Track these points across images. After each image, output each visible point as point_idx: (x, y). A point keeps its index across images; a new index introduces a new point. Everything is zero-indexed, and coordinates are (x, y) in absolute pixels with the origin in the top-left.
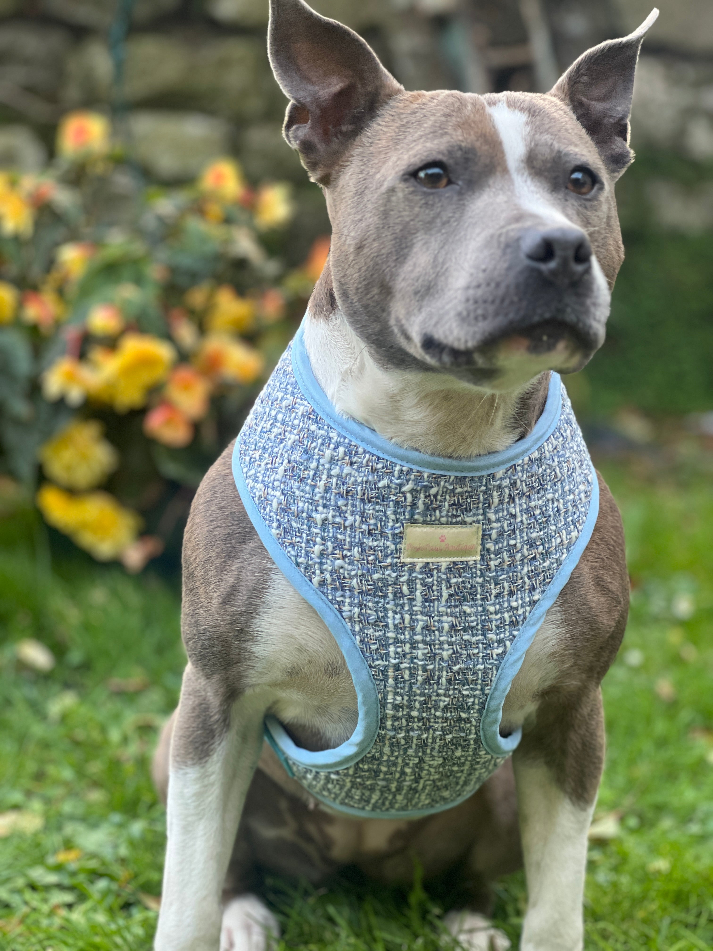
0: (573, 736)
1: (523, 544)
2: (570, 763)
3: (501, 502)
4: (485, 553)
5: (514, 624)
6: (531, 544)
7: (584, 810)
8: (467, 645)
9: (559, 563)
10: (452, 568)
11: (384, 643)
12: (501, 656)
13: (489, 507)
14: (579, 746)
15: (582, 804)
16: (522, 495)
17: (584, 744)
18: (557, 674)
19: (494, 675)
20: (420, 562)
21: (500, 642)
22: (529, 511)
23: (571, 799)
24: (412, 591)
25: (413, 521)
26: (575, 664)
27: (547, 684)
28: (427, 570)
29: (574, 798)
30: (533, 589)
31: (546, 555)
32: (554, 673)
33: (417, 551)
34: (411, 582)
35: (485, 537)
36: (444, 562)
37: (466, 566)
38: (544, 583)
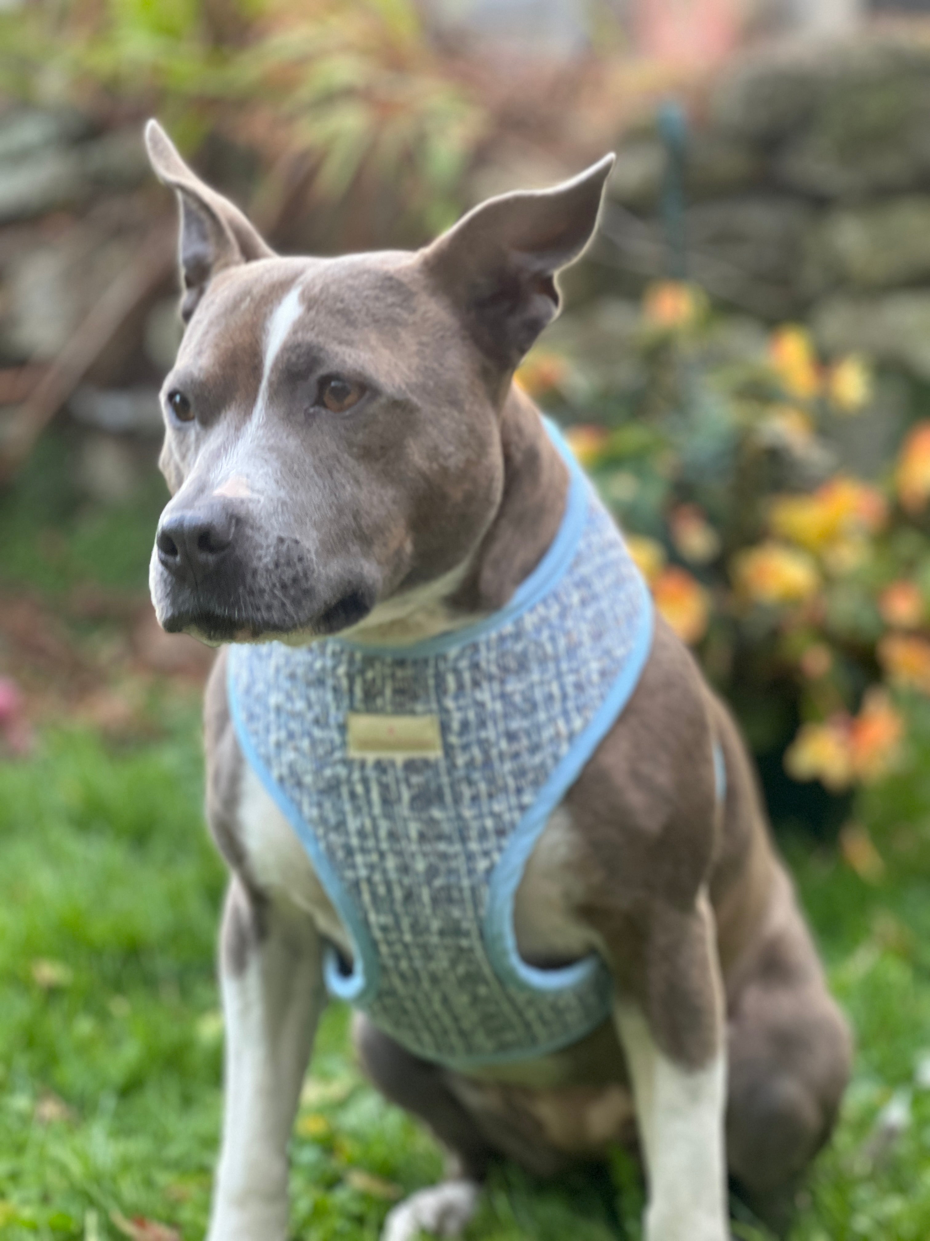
1: (498, 736)
3: (461, 687)
4: (448, 749)
5: (501, 833)
6: (511, 737)
8: (444, 856)
9: (556, 758)
10: (410, 766)
11: (349, 852)
12: (490, 871)
13: (445, 692)
16: (490, 678)
19: (485, 893)
20: (371, 757)
21: (486, 854)
22: (504, 696)
24: (367, 790)
25: (352, 708)
28: (381, 767)
29: (672, 1057)
30: (519, 791)
31: (535, 749)
33: (365, 744)
34: (365, 781)
35: (445, 728)
36: (400, 758)
37: (426, 763)
38: (536, 784)
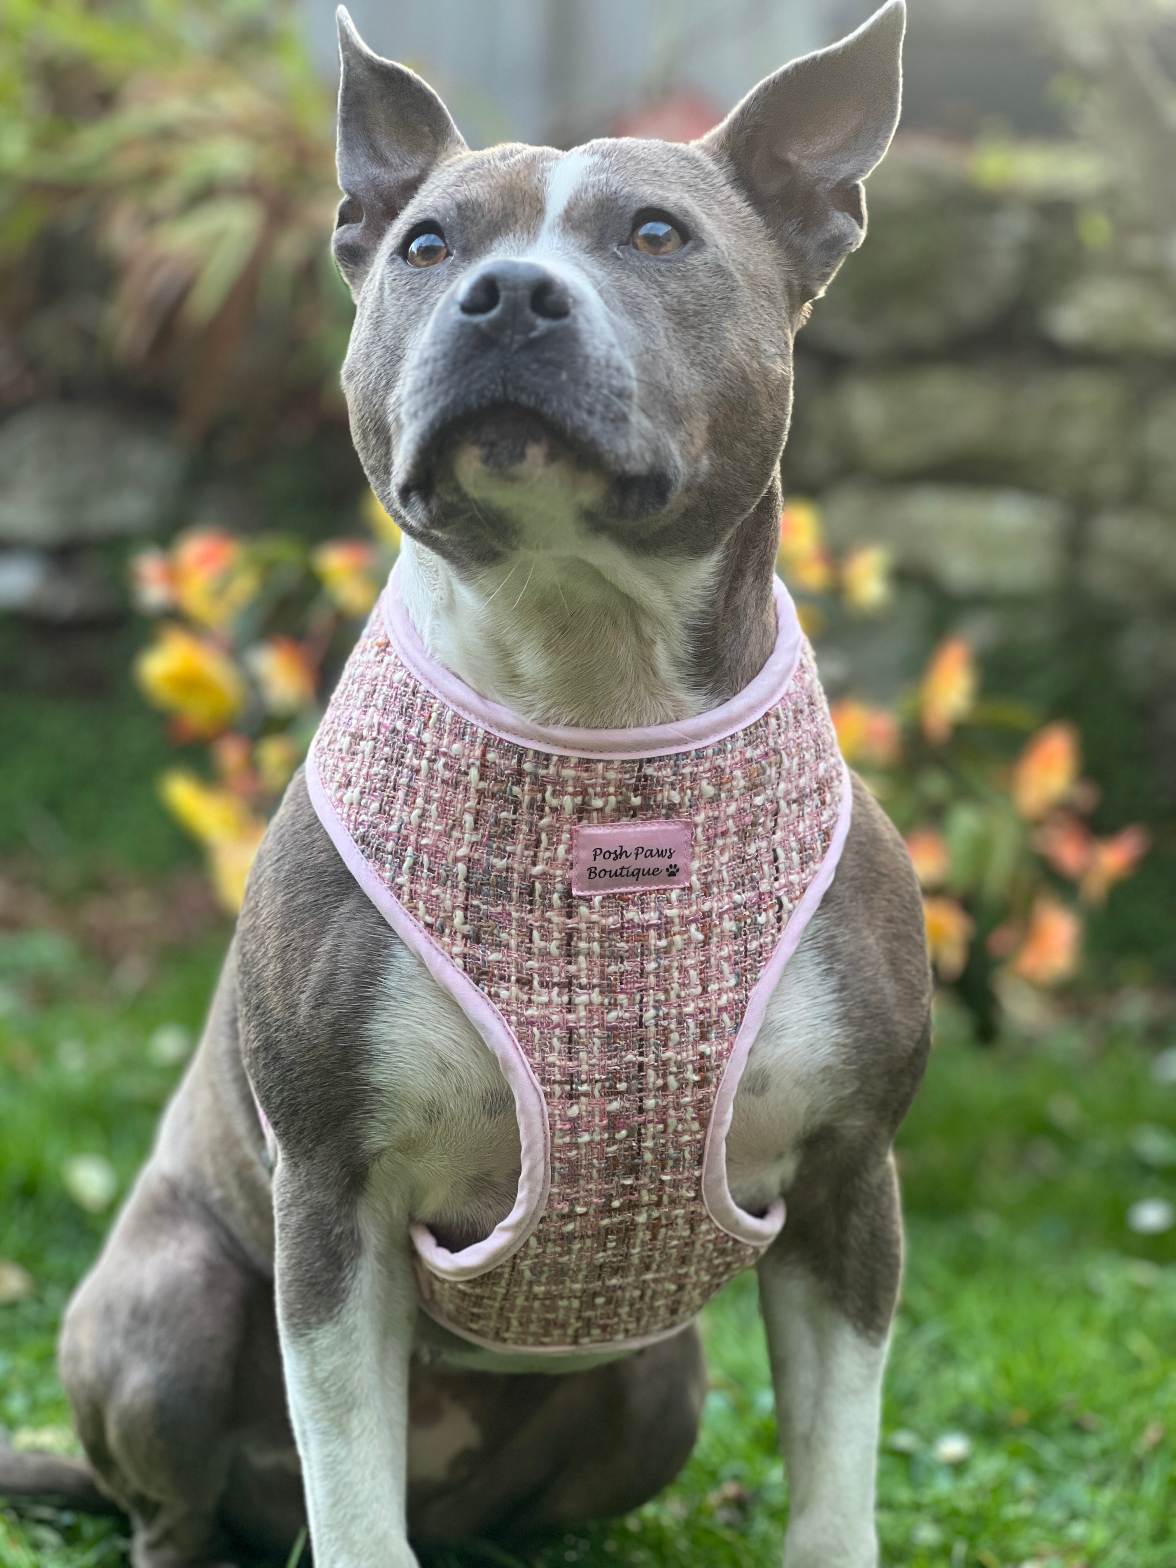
0: (855, 1219)
2: (852, 1264)
7: (876, 1344)
14: (866, 1236)
15: (872, 1334)
17: (873, 1234)
18: (833, 1103)
23: (855, 1327)
26: (859, 1091)
27: (819, 1119)
29: (860, 1325)
32: (827, 1103)
